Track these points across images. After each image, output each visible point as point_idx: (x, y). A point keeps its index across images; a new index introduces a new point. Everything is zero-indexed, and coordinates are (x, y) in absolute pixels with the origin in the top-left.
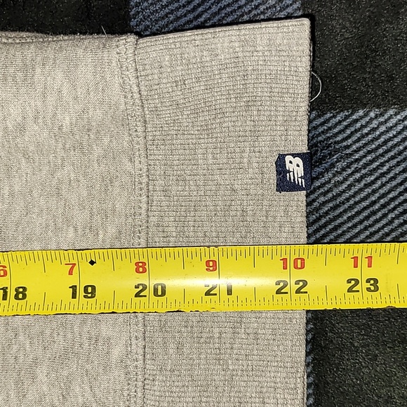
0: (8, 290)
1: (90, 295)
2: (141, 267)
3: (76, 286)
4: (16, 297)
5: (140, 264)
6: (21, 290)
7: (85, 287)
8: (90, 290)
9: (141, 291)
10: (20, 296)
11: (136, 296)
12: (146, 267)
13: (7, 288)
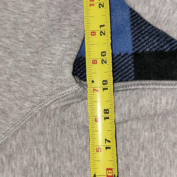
0: (105, 117)
1: (106, 82)
2: (94, 62)
3: (103, 89)
4: (108, 113)
5: (93, 62)
6: (105, 112)
7: (103, 85)
8: (104, 83)
9: (104, 61)
10: (107, 111)
11: (106, 63)
12: (94, 60)
13: (104, 118)
